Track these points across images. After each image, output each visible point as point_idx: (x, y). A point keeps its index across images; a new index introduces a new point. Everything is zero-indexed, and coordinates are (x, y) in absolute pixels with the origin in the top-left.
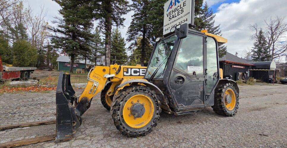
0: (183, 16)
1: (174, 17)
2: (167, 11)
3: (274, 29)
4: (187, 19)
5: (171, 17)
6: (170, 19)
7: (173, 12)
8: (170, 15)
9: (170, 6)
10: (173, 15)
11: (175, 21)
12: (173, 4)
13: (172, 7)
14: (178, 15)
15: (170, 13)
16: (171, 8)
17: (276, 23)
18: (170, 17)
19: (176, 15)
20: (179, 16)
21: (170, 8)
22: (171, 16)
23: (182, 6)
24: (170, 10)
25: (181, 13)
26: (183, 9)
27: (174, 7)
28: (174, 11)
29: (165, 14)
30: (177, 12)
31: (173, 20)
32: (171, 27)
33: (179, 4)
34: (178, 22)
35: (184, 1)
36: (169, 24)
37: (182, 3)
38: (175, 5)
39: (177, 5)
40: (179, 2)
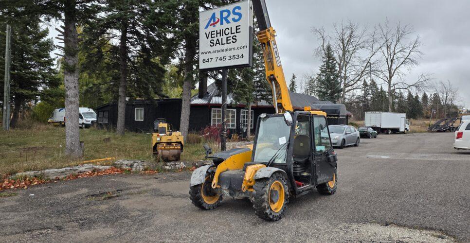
0: (236, 48)
1: (221, 43)
4: (242, 55)
5: (215, 42)
6: (212, 45)
7: (219, 35)
8: (212, 37)
9: (212, 22)
10: (218, 40)
11: (222, 51)
12: (216, 20)
13: (216, 25)
14: (227, 43)
15: (212, 34)
16: (214, 25)
17: (349, 32)
18: (212, 41)
19: (225, 41)
21: (212, 25)
22: (215, 39)
23: (234, 31)
24: (211, 28)
25: (233, 42)
26: (236, 36)
27: (218, 27)
28: (220, 33)
29: (202, 32)
30: (225, 37)
31: (218, 47)
32: (214, 60)
33: (229, 26)
34: (227, 54)
35: (237, 24)
36: (210, 52)
37: (233, 25)
38: (222, 24)
39: (225, 25)
40: (228, 22)
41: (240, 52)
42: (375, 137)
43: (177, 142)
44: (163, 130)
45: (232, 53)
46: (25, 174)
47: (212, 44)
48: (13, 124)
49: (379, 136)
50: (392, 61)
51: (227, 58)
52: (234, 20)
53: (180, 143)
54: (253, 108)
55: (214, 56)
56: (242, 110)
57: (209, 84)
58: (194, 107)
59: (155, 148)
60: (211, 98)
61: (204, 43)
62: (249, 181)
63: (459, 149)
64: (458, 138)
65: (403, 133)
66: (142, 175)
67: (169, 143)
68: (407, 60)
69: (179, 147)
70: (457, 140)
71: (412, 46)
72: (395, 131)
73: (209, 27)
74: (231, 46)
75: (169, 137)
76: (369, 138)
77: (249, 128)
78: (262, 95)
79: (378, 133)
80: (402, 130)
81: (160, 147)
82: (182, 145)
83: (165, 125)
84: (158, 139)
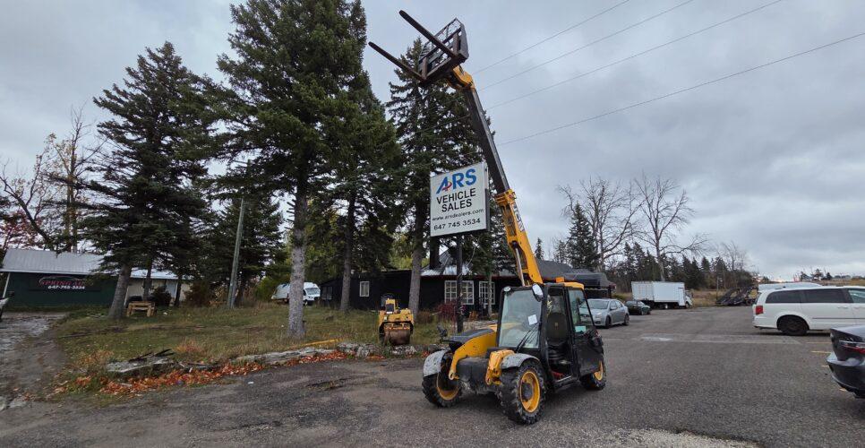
0: (471, 212)
1: (454, 208)
2: (438, 192)
3: (597, 200)
4: (479, 219)
5: (447, 207)
7: (451, 199)
8: (444, 202)
9: (444, 187)
10: (451, 204)
11: (455, 216)
12: (449, 184)
13: (449, 189)
14: (461, 207)
15: (444, 199)
16: (446, 189)
17: (600, 190)
18: (445, 206)
19: (458, 205)
20: (464, 210)
21: (444, 189)
22: (448, 204)
23: (468, 194)
24: (443, 193)
25: (467, 206)
26: (470, 200)
27: (451, 191)
28: (453, 197)
29: (434, 196)
30: (458, 201)
31: (452, 212)
32: (447, 225)
33: (463, 189)
34: (461, 219)
35: (472, 186)
36: (442, 218)
37: (467, 188)
38: (455, 187)
39: (459, 189)
40: (461, 185)
41: (476, 217)
42: (648, 314)
43: (406, 322)
44: (390, 308)
45: (467, 218)
46: (245, 358)
47: (445, 209)
48: (238, 302)
49: (653, 312)
50: (656, 221)
51: (462, 223)
52: (468, 183)
53: (410, 322)
54: (493, 279)
55: (446, 222)
56: (480, 283)
57: (441, 253)
58: (425, 280)
59: (382, 329)
60: (444, 269)
61: (435, 209)
62: (494, 371)
63: (762, 328)
64: (757, 313)
65: (684, 307)
66: (367, 361)
67: (397, 323)
68: (675, 219)
69: (409, 328)
70: (757, 317)
71: (678, 202)
72: (673, 305)
73: (441, 192)
74: (466, 210)
75: (397, 316)
76: (641, 314)
77: (491, 304)
78: (503, 263)
79: (652, 308)
80: (682, 303)
81: (387, 328)
82: (412, 326)
83: (393, 302)
84: (385, 318)
